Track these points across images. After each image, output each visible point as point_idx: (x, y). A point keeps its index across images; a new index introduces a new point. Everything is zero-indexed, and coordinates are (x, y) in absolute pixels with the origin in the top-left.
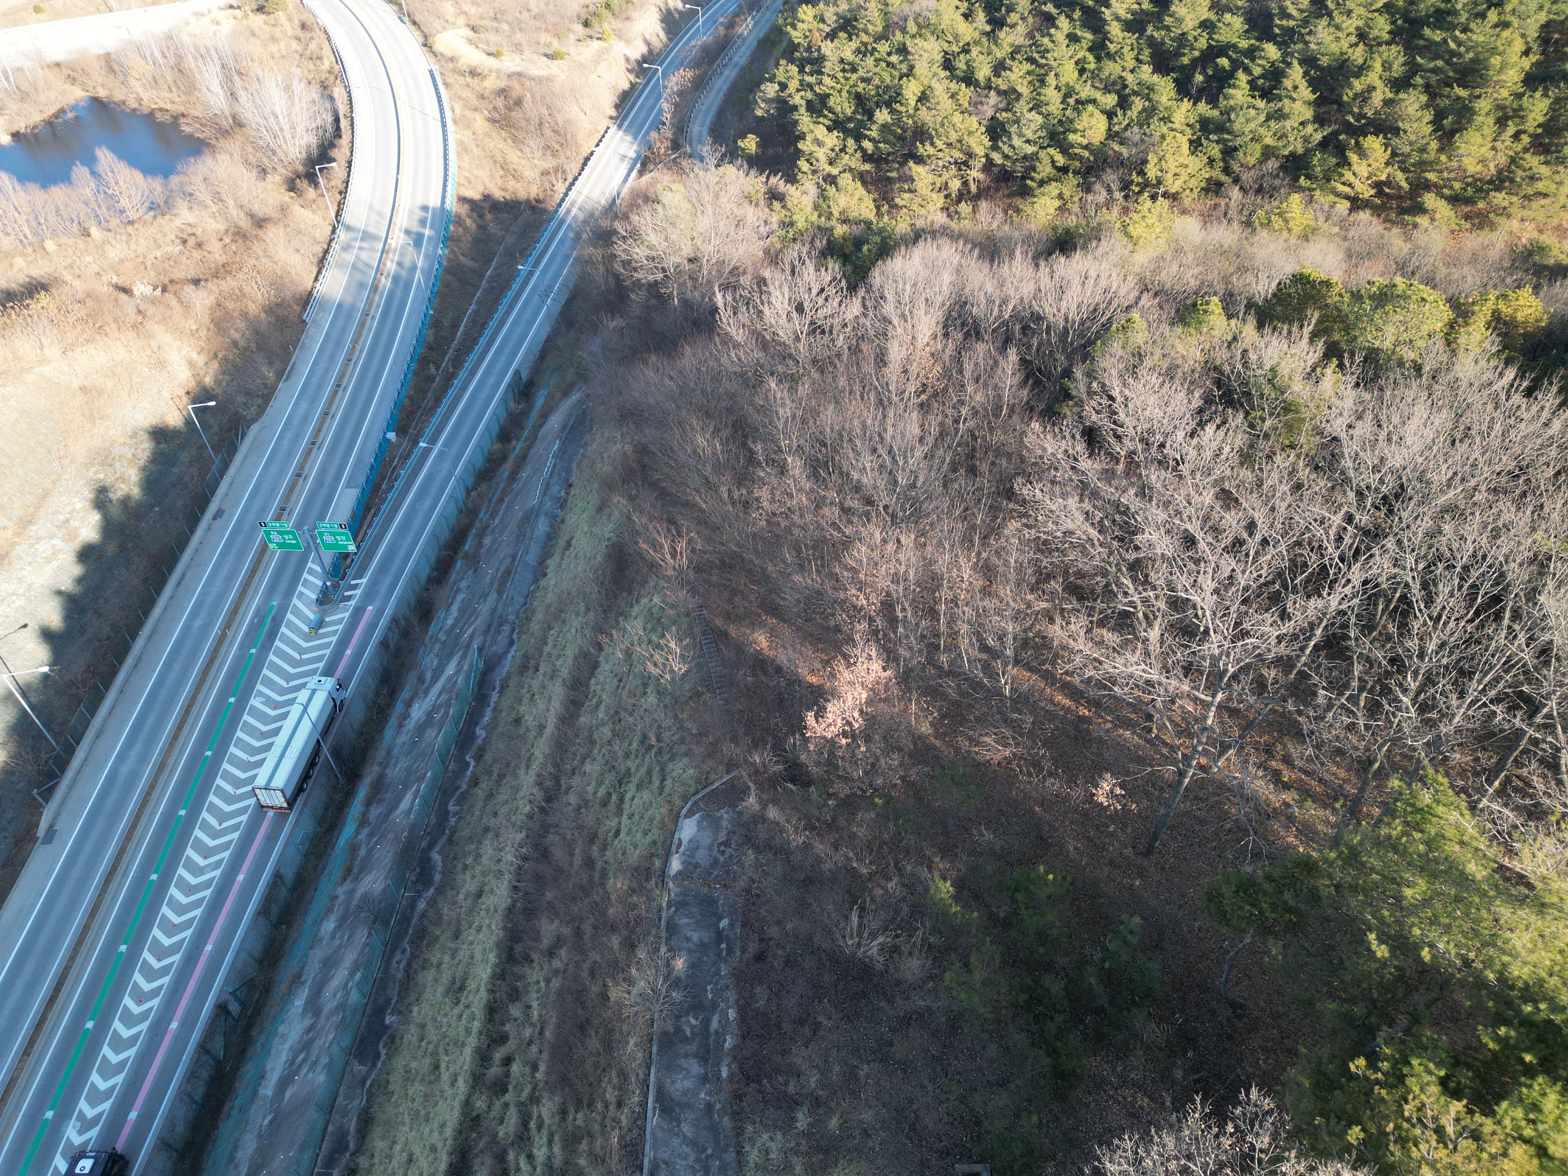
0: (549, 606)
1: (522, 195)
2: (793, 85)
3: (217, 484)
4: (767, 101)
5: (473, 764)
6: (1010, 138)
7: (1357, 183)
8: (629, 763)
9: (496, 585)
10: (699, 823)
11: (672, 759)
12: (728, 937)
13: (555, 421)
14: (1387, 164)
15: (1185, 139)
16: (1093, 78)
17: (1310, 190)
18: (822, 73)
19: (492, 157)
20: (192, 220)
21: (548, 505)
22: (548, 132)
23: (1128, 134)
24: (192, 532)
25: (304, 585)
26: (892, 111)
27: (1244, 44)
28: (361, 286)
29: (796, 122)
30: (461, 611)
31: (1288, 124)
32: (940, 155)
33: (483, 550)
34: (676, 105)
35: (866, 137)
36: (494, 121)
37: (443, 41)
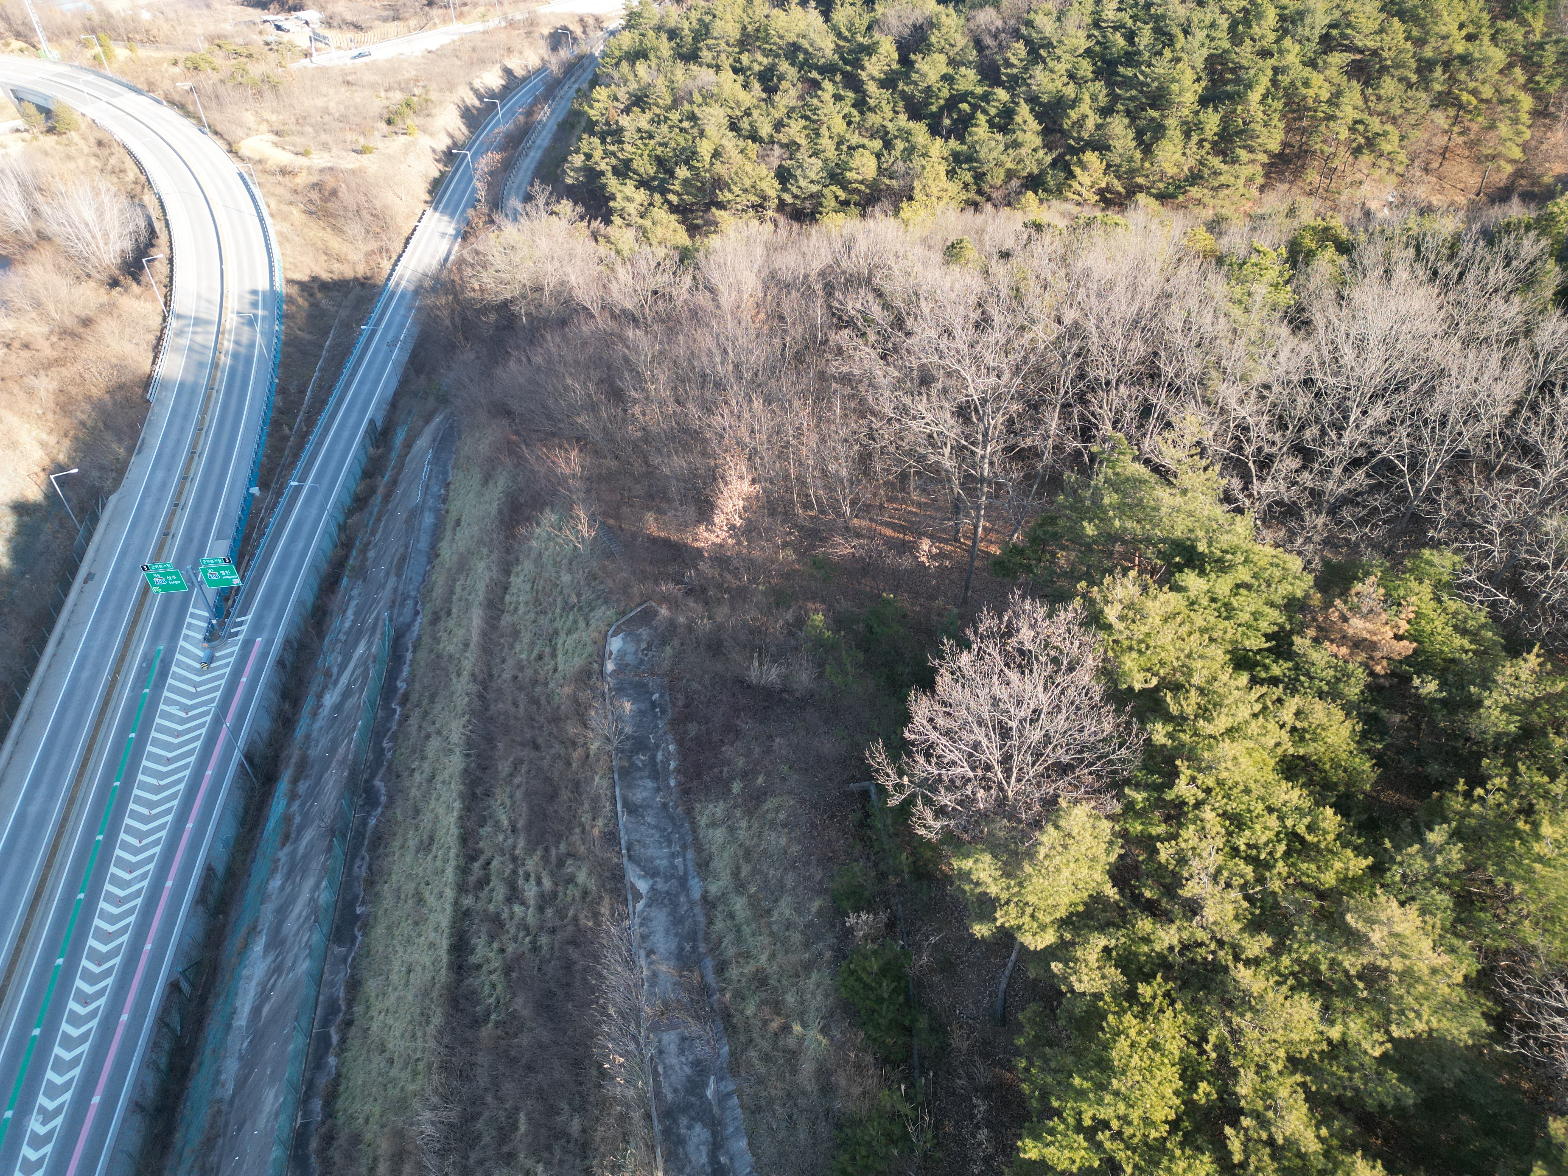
0: (450, 569)
1: (349, 274)
2: (598, 154)
3: (84, 551)
4: (575, 170)
5: (399, 710)
6: (797, 181)
7: (1084, 192)
8: (555, 626)
9: (393, 571)
10: (624, 639)
12: (660, 703)
13: (423, 442)
14: (1105, 173)
15: (942, 169)
16: (859, 128)
18: (622, 142)
19: (313, 245)
21: (431, 502)
22: (367, 217)
23: (895, 167)
24: (66, 595)
25: (188, 628)
26: (691, 168)
27: (979, 90)
28: (201, 365)
29: (605, 186)
31: (1023, 151)
32: (738, 199)
34: (489, 184)
35: (670, 191)
36: (311, 213)
37: (246, 147)
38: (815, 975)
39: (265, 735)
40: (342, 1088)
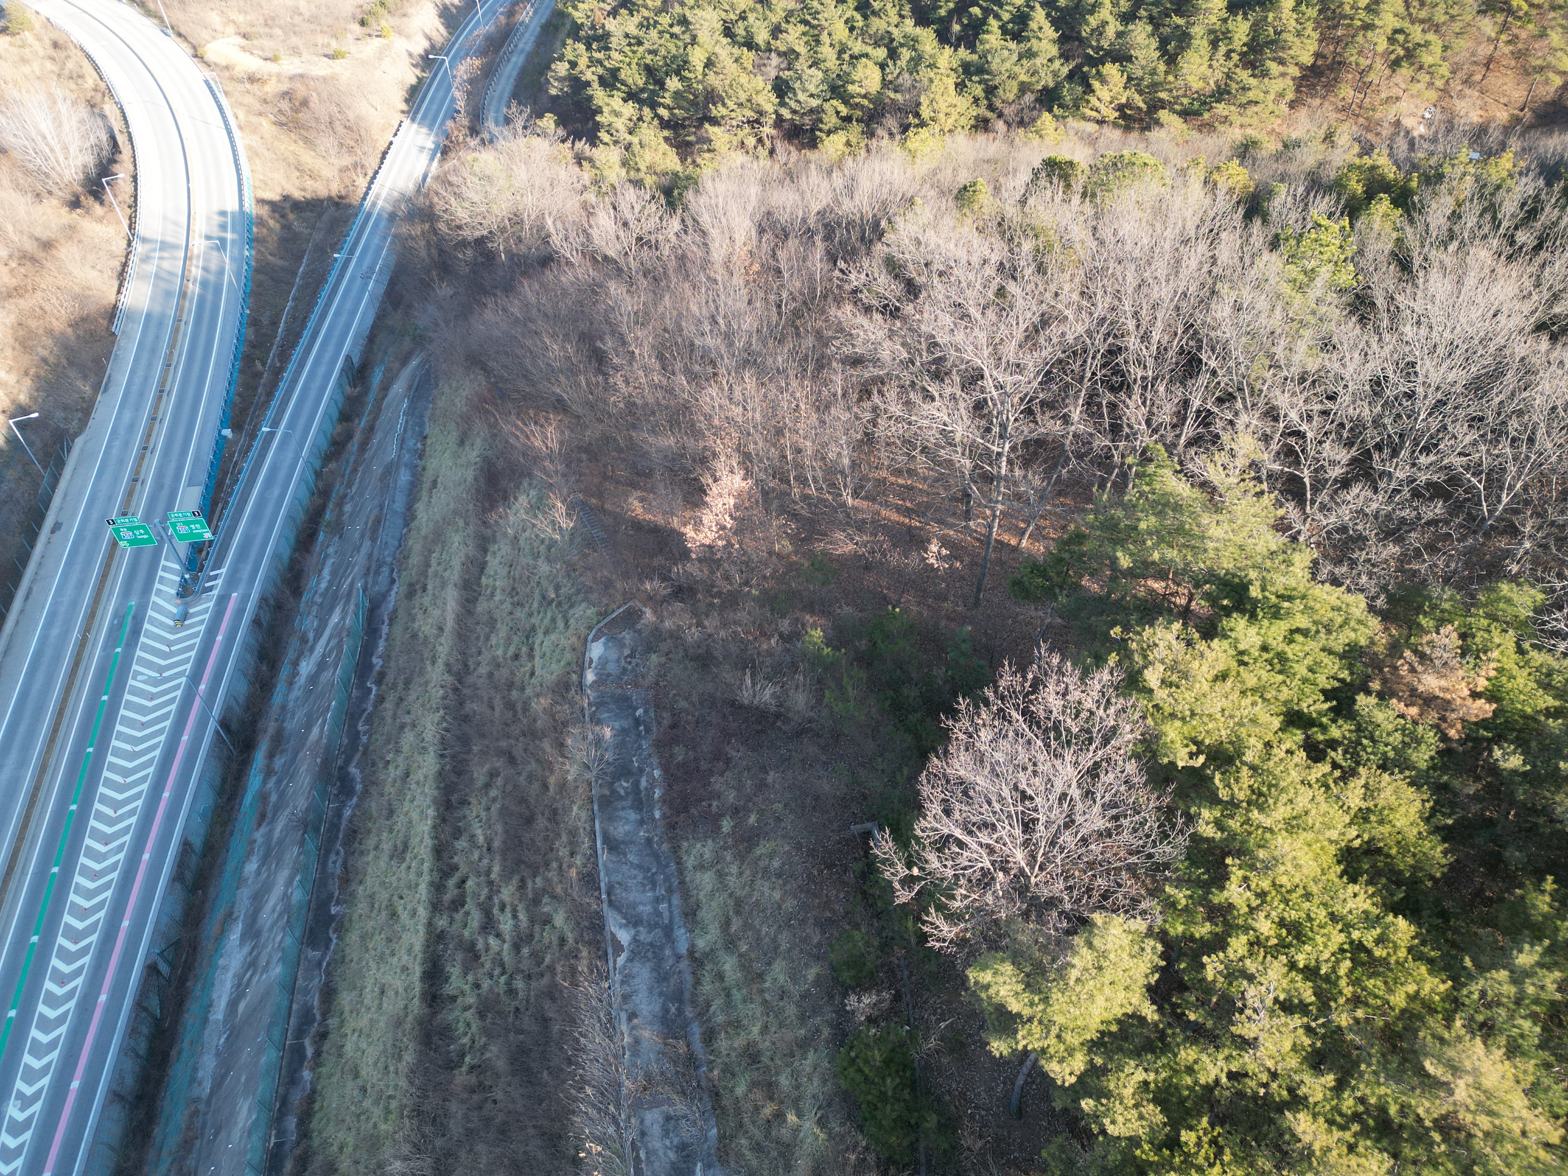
0: (426, 538)
1: (322, 192)
2: (583, 62)
3: (50, 498)
4: (560, 79)
5: (374, 688)
6: (795, 94)
7: (1102, 108)
8: (532, 621)
9: (368, 534)
10: (605, 644)
11: (572, 606)
12: (644, 720)
13: (399, 387)
14: (1125, 88)
15: (951, 82)
16: (862, 34)
17: (1063, 117)
18: (609, 49)
19: (285, 159)
21: (407, 457)
22: (340, 129)
23: (900, 80)
24: (32, 546)
25: (160, 582)
26: (682, 79)
28: (168, 294)
29: (591, 98)
30: (334, 573)
31: (1038, 61)
32: (733, 115)
33: (345, 517)
34: (469, 93)
35: (660, 104)
36: (281, 124)
37: (214, 51)
38: (811, 1055)
39: (242, 699)
40: (317, 1106)
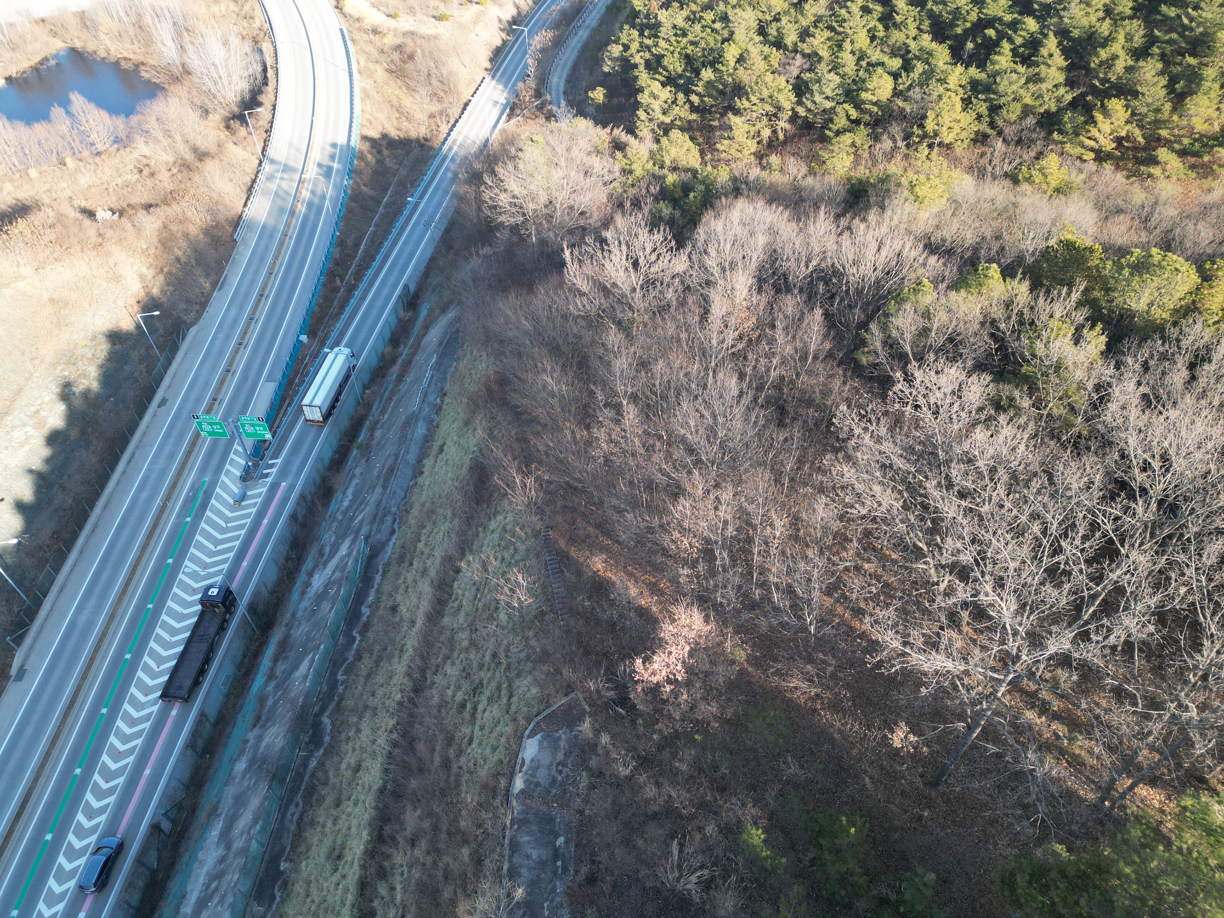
0: (424, 504)
1: (413, 134)
2: (635, 46)
3: (162, 378)
4: (611, 59)
5: (358, 639)
6: (812, 95)
7: (1101, 138)
8: (482, 674)
9: (383, 478)
10: (540, 742)
11: (519, 675)
12: (563, 854)
14: (1127, 122)
15: (958, 99)
16: (882, 44)
17: (1062, 143)
18: (658, 37)
19: (389, 102)
20: (147, 152)
21: (426, 411)
22: (434, 82)
23: (911, 93)
24: (141, 417)
25: (230, 464)
26: (716, 70)
27: (1008, 18)
28: (282, 210)
29: (637, 77)
30: (356, 495)
32: (754, 108)
33: (374, 442)
34: (539, 61)
35: (694, 91)
36: (392, 72)
39: (270, 585)
